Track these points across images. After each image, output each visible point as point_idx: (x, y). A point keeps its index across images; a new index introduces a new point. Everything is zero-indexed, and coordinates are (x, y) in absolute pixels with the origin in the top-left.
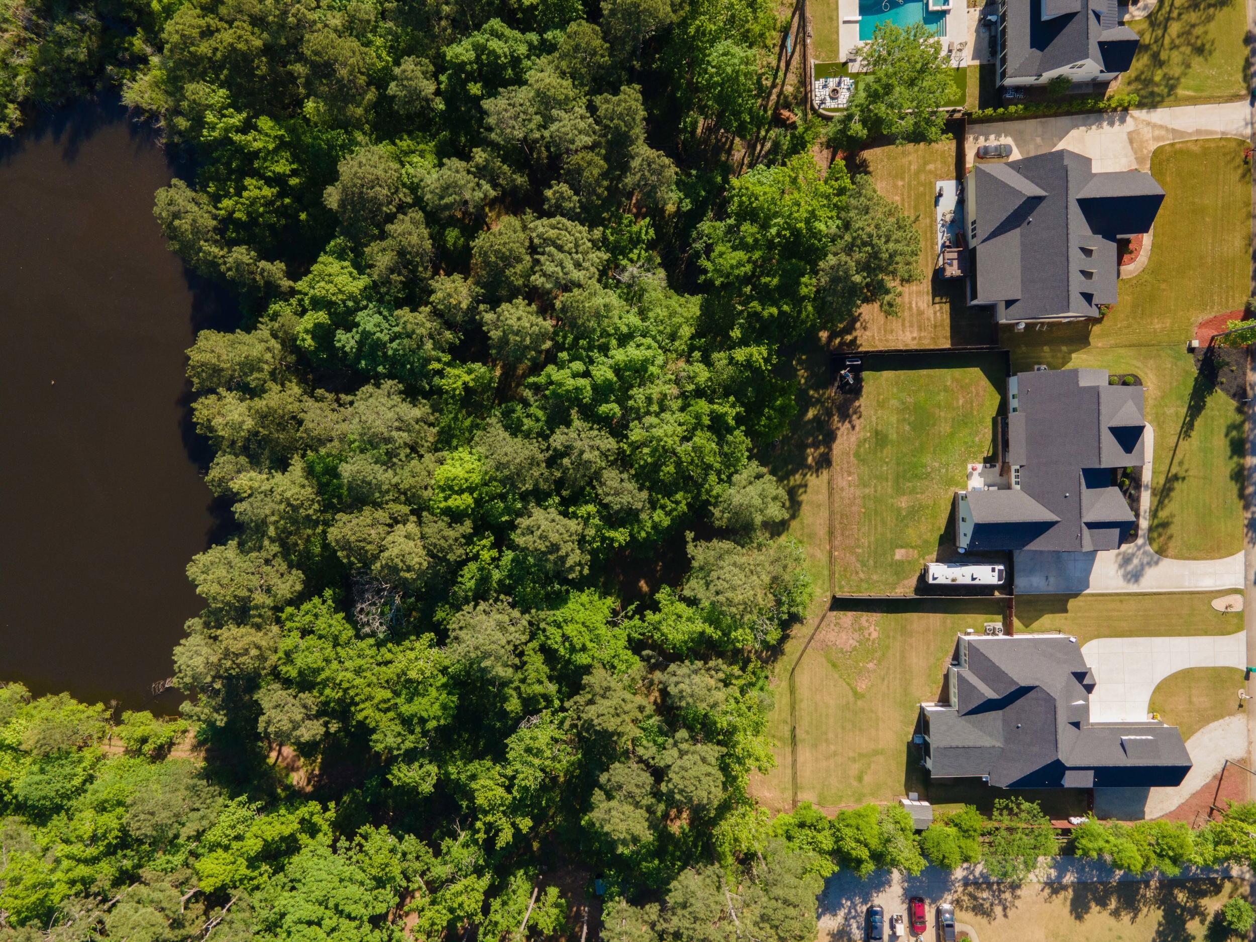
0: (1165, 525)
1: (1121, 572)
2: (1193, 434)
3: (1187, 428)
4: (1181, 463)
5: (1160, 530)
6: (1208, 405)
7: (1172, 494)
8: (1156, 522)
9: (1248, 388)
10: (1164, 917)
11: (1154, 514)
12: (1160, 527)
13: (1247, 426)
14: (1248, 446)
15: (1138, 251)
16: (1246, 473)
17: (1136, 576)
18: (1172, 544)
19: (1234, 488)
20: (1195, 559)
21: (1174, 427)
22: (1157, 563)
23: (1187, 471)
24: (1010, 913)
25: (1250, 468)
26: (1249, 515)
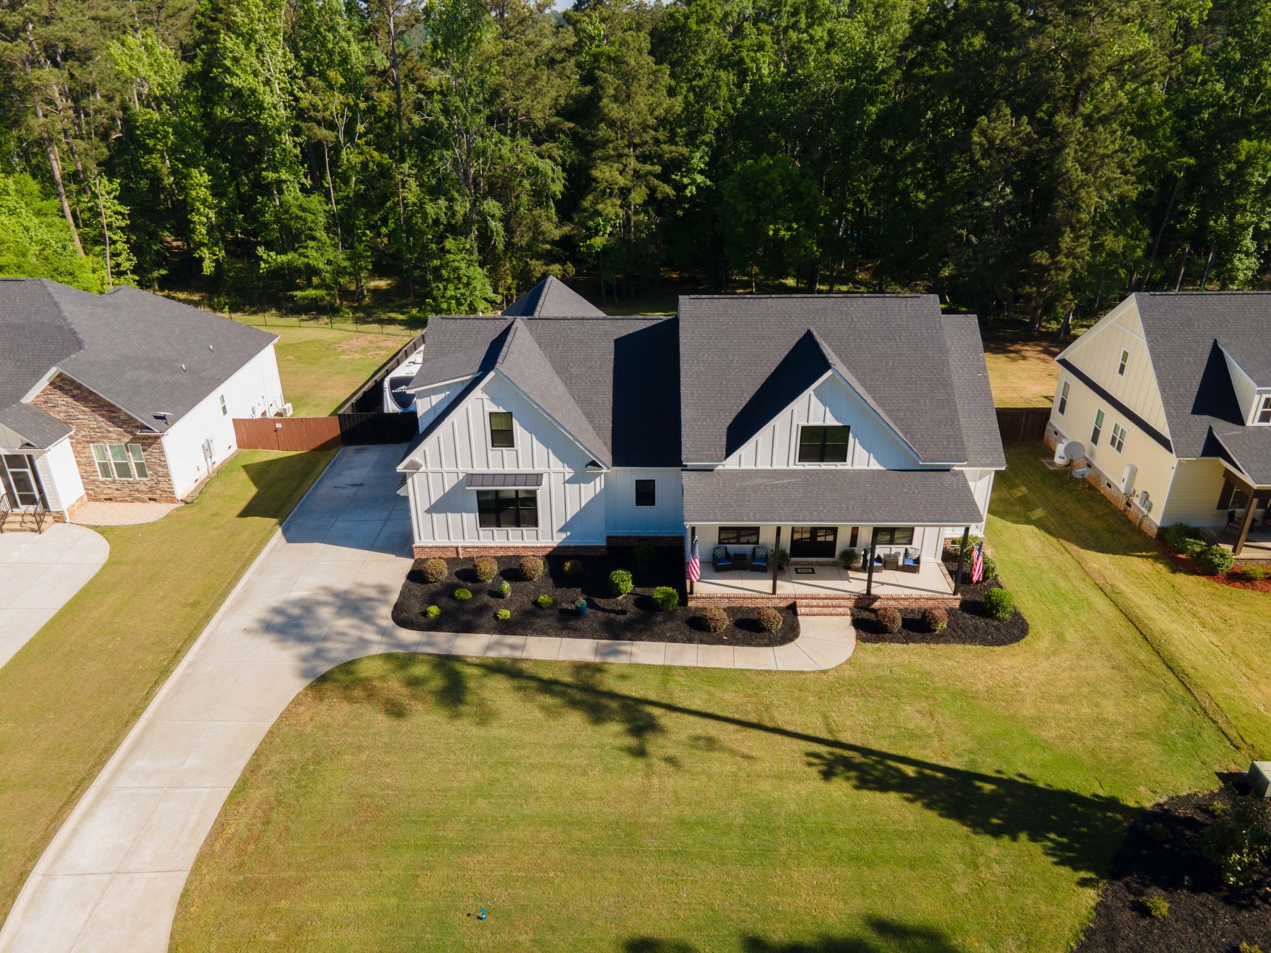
7: (574, 718)
11: (503, 670)
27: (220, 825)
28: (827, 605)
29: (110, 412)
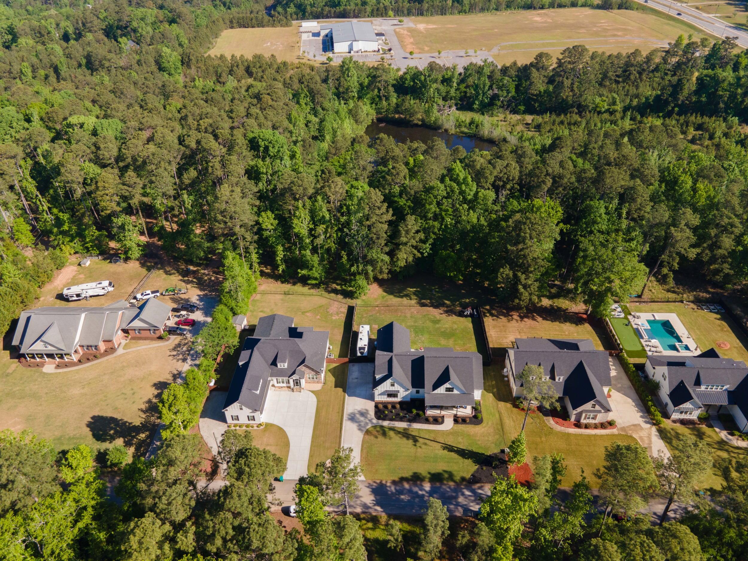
0: (384, 434)
1: (356, 412)
2: (446, 452)
3: (450, 449)
4: (425, 444)
5: (381, 432)
6: (466, 461)
7: (405, 439)
8: (386, 429)
9: (479, 485)
10: (134, 426)
11: (392, 429)
12: (383, 432)
13: (452, 484)
14: (438, 484)
15: (563, 425)
16: (418, 482)
17: (352, 418)
18: (372, 438)
19: (408, 474)
20: (362, 450)
21: (451, 441)
22: (360, 429)
23: (420, 447)
24: (171, 358)
25: (422, 486)
26: (388, 484)
27: (361, 456)
28: (449, 416)
29: (313, 370)
